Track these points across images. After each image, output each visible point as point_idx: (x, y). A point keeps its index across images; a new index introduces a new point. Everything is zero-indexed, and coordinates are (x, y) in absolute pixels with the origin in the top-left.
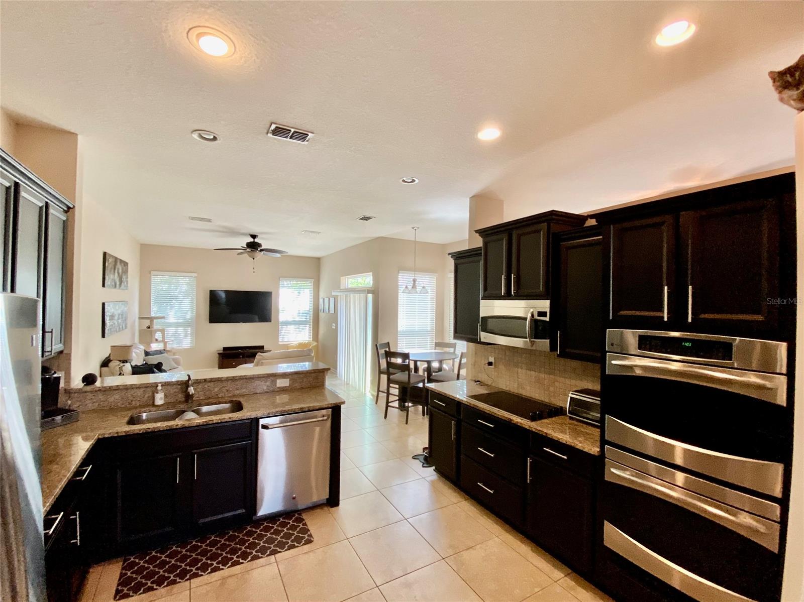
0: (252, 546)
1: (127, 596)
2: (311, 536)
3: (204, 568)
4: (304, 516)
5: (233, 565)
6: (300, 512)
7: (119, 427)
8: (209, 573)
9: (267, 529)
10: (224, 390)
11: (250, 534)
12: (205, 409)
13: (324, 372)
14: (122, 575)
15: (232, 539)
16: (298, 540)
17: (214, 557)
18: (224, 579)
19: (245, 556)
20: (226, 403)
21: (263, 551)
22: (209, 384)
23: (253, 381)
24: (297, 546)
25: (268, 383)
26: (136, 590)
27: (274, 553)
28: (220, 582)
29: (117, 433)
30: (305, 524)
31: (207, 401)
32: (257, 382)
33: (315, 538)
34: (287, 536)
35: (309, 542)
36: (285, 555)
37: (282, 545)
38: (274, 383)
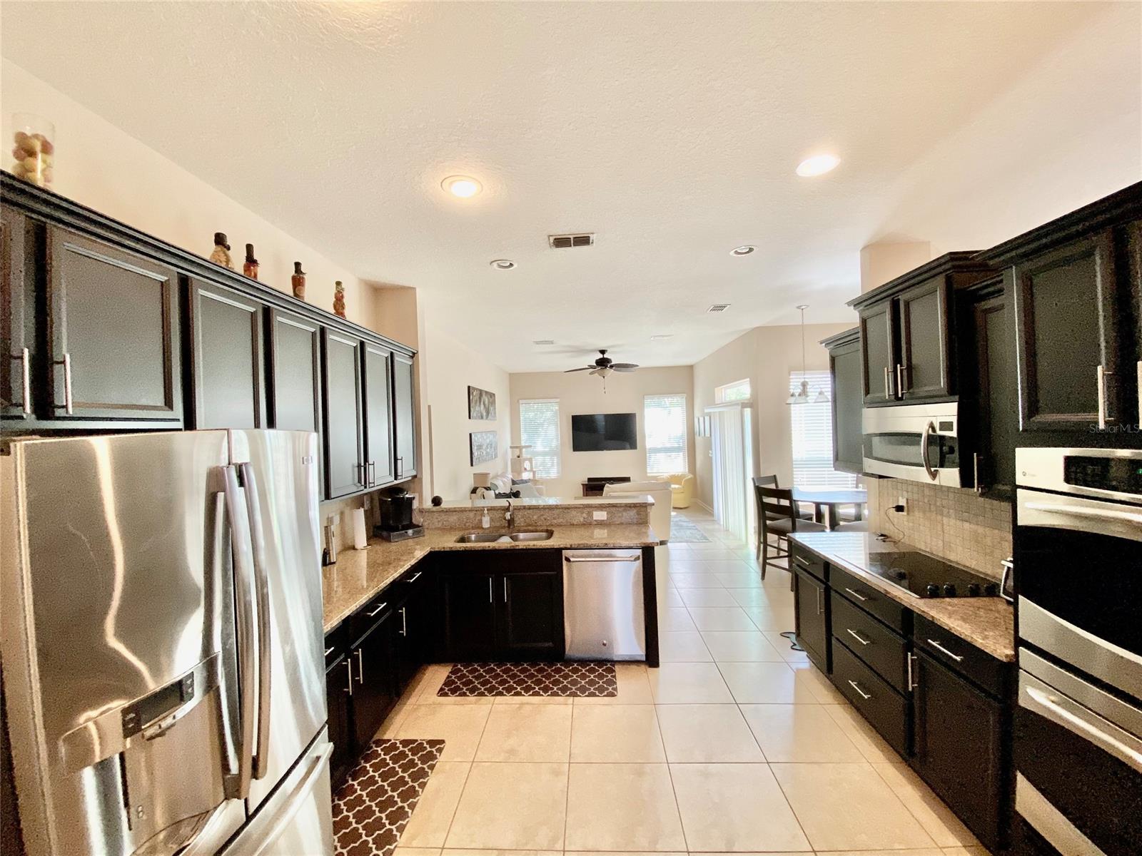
0: (556, 682)
1: (446, 695)
2: (615, 689)
3: (509, 690)
4: (617, 668)
5: (534, 694)
6: (614, 662)
7: (449, 542)
8: (512, 695)
9: (575, 671)
10: (542, 518)
11: (558, 671)
12: (521, 536)
13: (646, 507)
14: (448, 677)
15: (540, 671)
16: (601, 690)
17: (520, 683)
18: (522, 704)
19: (546, 689)
20: (542, 531)
21: (564, 690)
22: (529, 511)
23: (569, 511)
24: (598, 696)
25: (584, 515)
26: (454, 691)
27: (574, 695)
28: (518, 706)
29: (444, 548)
30: (614, 677)
31: (526, 528)
32: (574, 513)
33: (620, 693)
34: (592, 683)
35: (612, 695)
36: (583, 700)
37: (583, 690)
38: (590, 515)
